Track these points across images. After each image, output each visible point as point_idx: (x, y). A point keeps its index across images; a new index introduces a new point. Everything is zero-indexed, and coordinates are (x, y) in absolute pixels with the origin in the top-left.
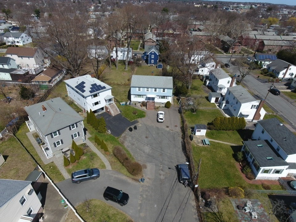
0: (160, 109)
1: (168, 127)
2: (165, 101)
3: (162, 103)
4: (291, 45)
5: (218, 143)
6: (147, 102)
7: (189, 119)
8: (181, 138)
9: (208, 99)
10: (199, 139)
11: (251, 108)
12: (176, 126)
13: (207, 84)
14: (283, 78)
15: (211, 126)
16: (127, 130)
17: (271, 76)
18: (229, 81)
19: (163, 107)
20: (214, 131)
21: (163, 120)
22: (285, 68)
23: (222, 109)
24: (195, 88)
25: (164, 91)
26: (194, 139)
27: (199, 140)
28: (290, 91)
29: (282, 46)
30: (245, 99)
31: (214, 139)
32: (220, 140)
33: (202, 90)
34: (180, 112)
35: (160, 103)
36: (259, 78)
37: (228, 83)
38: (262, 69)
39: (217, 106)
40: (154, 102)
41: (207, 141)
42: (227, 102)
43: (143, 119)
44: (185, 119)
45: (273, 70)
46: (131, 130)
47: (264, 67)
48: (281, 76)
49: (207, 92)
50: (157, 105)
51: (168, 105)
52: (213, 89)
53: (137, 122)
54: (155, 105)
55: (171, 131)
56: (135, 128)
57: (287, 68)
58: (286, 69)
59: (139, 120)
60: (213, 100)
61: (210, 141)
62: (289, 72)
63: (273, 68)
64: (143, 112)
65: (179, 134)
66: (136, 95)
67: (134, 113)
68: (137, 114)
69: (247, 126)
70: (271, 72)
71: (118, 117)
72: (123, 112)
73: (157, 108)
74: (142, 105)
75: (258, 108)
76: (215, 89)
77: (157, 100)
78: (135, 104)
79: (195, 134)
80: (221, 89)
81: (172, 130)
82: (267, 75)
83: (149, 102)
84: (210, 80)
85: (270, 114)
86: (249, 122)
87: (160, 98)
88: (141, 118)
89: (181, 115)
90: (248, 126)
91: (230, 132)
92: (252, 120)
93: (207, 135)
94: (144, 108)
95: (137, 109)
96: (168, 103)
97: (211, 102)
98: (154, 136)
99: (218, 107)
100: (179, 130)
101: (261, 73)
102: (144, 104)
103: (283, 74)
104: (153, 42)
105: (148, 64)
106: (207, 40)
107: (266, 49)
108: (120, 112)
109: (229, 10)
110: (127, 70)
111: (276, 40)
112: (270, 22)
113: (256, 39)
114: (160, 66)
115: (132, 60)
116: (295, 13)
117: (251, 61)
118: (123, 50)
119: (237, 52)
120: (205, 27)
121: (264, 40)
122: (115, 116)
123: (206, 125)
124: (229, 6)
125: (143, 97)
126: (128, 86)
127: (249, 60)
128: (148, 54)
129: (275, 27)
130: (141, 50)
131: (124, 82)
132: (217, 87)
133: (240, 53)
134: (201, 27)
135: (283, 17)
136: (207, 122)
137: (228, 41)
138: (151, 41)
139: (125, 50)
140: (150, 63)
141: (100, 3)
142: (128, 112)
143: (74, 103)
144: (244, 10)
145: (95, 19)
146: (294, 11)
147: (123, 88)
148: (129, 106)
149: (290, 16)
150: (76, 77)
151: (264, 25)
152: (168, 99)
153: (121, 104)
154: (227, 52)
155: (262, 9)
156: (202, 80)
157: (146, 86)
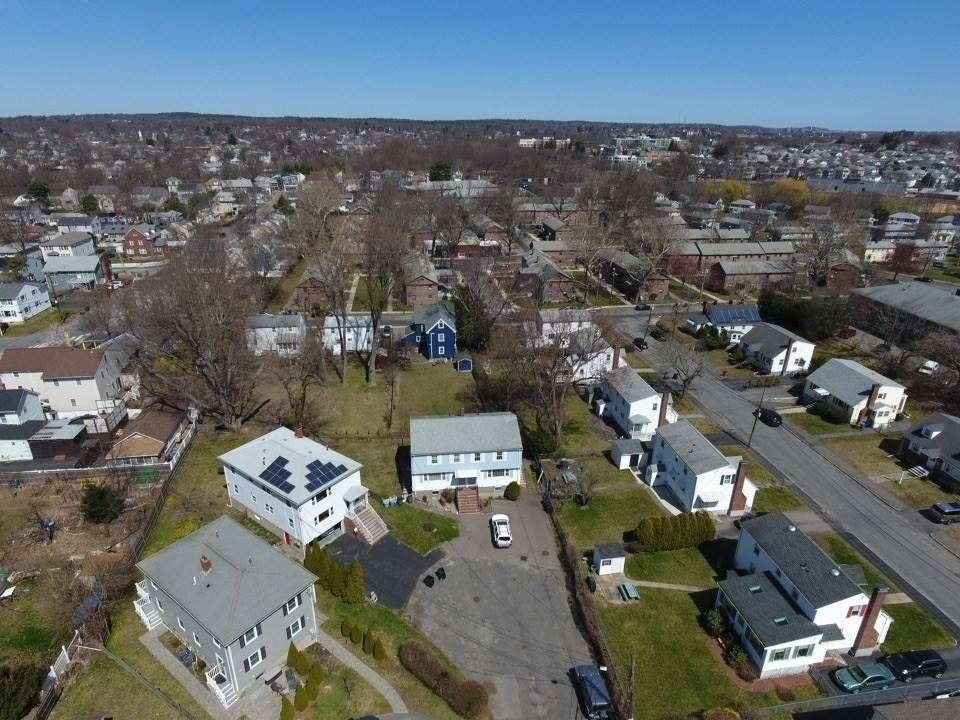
0: (493, 505)
1: (524, 558)
2: (504, 481)
3: (497, 489)
4: (787, 270)
5: (659, 590)
6: (456, 490)
7: (575, 528)
8: (564, 588)
9: (611, 457)
10: (611, 584)
11: (721, 483)
12: (545, 553)
13: (601, 412)
14: (782, 373)
15: (634, 544)
16: (420, 585)
17: (755, 368)
18: (655, 405)
19: (500, 498)
20: (643, 556)
21: (509, 542)
22: (784, 347)
23: (653, 487)
24: (571, 428)
25: (499, 458)
26: (599, 587)
27: (612, 589)
28: (802, 410)
29: (768, 275)
30: (702, 460)
31: (648, 580)
32: (661, 582)
33: (591, 432)
34: (547, 508)
35: (491, 489)
36: (726, 377)
37: (655, 409)
38: (729, 347)
39: (638, 479)
40: (476, 488)
41: (631, 585)
42: (662, 468)
43: (455, 542)
44: (566, 529)
45: (757, 353)
46: (429, 582)
47: (732, 340)
48: (776, 368)
49: (604, 436)
50: (483, 496)
51: (512, 492)
52: (619, 425)
53: (439, 555)
54: (480, 495)
55: (536, 571)
56: (441, 574)
57: (787, 346)
58: (785, 351)
59: (445, 546)
60: (625, 462)
61: (639, 588)
62: (793, 357)
63: (754, 348)
64: (450, 520)
65: (557, 578)
66: (425, 475)
67: (427, 528)
68: (435, 530)
69: (718, 529)
70: (752, 360)
71: (386, 542)
72: (396, 530)
73: (486, 505)
74: (444, 500)
75: (737, 481)
76: (624, 427)
77: (484, 482)
78: (425, 499)
79: (598, 572)
80: (639, 426)
81: (538, 568)
82: (745, 366)
83: (461, 489)
84: (607, 401)
85: (768, 485)
86: (721, 516)
87: (489, 475)
88: (448, 539)
89: (552, 518)
90: (722, 529)
91: (681, 554)
92: (729, 512)
93: (631, 570)
94: (450, 508)
95: (431, 514)
96: (513, 485)
97: (621, 468)
98: (494, 591)
99: (640, 482)
100: (553, 563)
101: (729, 361)
102: (448, 497)
103: (780, 364)
104: (430, 286)
105: (428, 357)
106: (576, 263)
107: (729, 284)
108: (387, 531)
109: (616, 155)
110: (373, 384)
111: (752, 255)
112: (729, 192)
113: (701, 255)
114: (465, 365)
115: (383, 353)
116: (786, 158)
117: (699, 327)
118: (354, 324)
119: (660, 295)
120: (562, 224)
121: (720, 256)
122: (376, 544)
123: (620, 541)
124: (614, 142)
125: (444, 478)
126: (390, 440)
127: (693, 323)
128: (428, 333)
129: (743, 206)
130: (399, 309)
131: (376, 428)
132: (629, 421)
133: (667, 297)
134: (554, 223)
135: (757, 170)
136: (622, 531)
137: (631, 268)
138: (425, 282)
139: (360, 322)
140: (436, 355)
141: (233, 141)
142: (409, 526)
143: (249, 516)
144: (655, 154)
145: (233, 203)
146: (784, 153)
147: (376, 448)
148: (409, 507)
149: (776, 168)
150: (234, 426)
151: (714, 203)
152: (512, 476)
153: (386, 502)
154: (634, 297)
155: (701, 147)
156: (585, 398)
157: (452, 450)
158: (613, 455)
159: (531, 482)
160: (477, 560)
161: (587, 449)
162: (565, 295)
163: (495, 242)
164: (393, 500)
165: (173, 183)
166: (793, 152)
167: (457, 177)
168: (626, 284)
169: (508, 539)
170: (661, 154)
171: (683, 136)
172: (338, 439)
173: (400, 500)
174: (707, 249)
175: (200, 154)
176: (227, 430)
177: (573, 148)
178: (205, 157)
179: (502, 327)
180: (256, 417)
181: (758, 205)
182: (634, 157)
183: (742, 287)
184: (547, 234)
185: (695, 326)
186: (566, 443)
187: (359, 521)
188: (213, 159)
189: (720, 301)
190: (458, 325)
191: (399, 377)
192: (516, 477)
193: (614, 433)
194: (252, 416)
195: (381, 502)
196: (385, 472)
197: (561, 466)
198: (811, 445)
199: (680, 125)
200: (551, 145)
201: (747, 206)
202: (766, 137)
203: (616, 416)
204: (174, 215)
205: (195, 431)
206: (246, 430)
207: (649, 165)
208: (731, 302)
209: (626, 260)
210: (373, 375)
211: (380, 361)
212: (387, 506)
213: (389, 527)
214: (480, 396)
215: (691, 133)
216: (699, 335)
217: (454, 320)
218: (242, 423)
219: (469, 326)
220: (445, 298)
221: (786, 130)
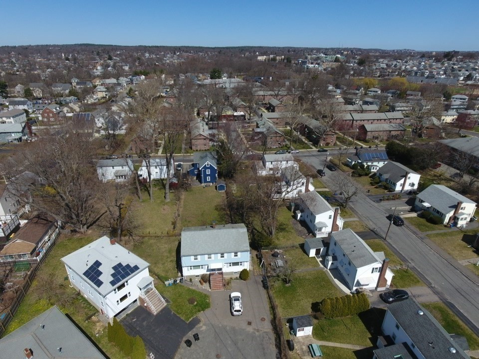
0: (233, 284)
1: (249, 323)
2: (239, 269)
3: (235, 273)
4: (401, 128)
5: (334, 348)
6: (210, 275)
7: (282, 300)
8: (274, 346)
9: (304, 248)
10: (303, 344)
11: (372, 272)
12: (263, 320)
14: (401, 191)
15: (318, 314)
16: (183, 345)
17: (386, 188)
18: (331, 216)
19: (236, 279)
20: (324, 321)
21: (241, 313)
22: (403, 176)
23: (330, 269)
24: (281, 228)
25: (236, 256)
26: (296, 347)
27: (305, 348)
28: (414, 215)
29: (390, 131)
30: (360, 257)
31: (327, 341)
32: (336, 342)
33: (293, 231)
34: (265, 286)
35: (232, 273)
36: (369, 194)
37: (330, 218)
38: (371, 175)
39: (320, 263)
40: (222, 274)
41: (316, 344)
42: (335, 258)
43: (207, 311)
44: (277, 302)
45: (387, 179)
46: (189, 343)
47: (372, 170)
48: (398, 188)
49: (300, 233)
50: (227, 277)
51: (244, 275)
52: (309, 227)
53: (197, 321)
54: (224, 276)
55: (257, 333)
56: (196, 337)
57: (405, 176)
58: (403, 179)
59: (201, 315)
60: (312, 253)
61: (321, 347)
62: (408, 182)
63: (385, 176)
64: (205, 295)
65: (269, 338)
66: (191, 267)
67: (191, 301)
68: (196, 303)
69: (370, 300)
70: (384, 183)
71: (165, 312)
72: (171, 303)
73: (228, 284)
74: (202, 281)
75: (382, 271)
76: (312, 228)
77: (227, 269)
78: (191, 280)
79: (295, 335)
80: (320, 229)
81: (258, 331)
82: (380, 186)
83: (213, 274)
84: (302, 211)
85: (398, 267)
86: (372, 291)
87: (230, 266)
88: (203, 310)
89: (268, 293)
90: (373, 301)
91: (347, 320)
92: (376, 288)
93: (317, 334)
94: (206, 286)
95: (194, 291)
96: (244, 271)
97: (310, 256)
98: (230, 350)
99: (321, 266)
100: (267, 327)
101: (371, 183)
102: (205, 279)
103: (401, 186)
104: (205, 139)
105: (201, 182)
106: (286, 124)
107: (369, 136)
108: (165, 304)
110: (168, 200)
111: (381, 120)
112: (367, 84)
113: (353, 120)
114: (221, 188)
115: (175, 181)
116: (395, 66)
117: (353, 163)
118: (159, 164)
119: (331, 143)
120: (279, 102)
121: (364, 120)
122: (158, 314)
123: (310, 311)
124: (306, 58)
125: (202, 268)
126: (174, 238)
127: (350, 161)
128: (200, 169)
129: (374, 92)
130: (188, 153)
131: (167, 229)
132: (314, 225)
133: (335, 144)
134: (275, 102)
135: (381, 72)
136: (311, 302)
137: (316, 128)
138: (202, 137)
139: (162, 163)
140: (206, 181)
141: (110, 58)
142: (179, 300)
143: (82, 294)
144: (328, 64)
145: (105, 92)
146: (395, 63)
147: (165, 243)
148: (181, 286)
149: (391, 71)
150: (82, 230)
151: (359, 90)
152: (244, 266)
153: (167, 283)
154: (317, 144)
155: (351, 60)
156: (289, 208)
157: (206, 252)
158: (305, 247)
159: (256, 266)
161: (289, 243)
162: (279, 144)
163: (242, 113)
164: (171, 281)
165: (75, 81)
166: (399, 62)
167: (224, 77)
168: (313, 137)
169: (240, 311)
170: (331, 64)
171: (342, 54)
172: (143, 237)
173: (175, 281)
174: (357, 116)
175: (92, 65)
176: (79, 232)
177: (285, 61)
178: (95, 67)
179: (244, 163)
180: (97, 223)
181: (382, 91)
182: (317, 65)
183: (377, 138)
184: (271, 108)
185: (351, 162)
186: (278, 239)
187: (147, 299)
188: (99, 68)
189: (364, 146)
190: (218, 163)
191: (184, 195)
192: (247, 266)
193: (306, 231)
194: (95, 222)
195: (164, 283)
196: (169, 260)
197: (275, 255)
198: (422, 239)
199: (340, 48)
200: (274, 59)
201: (377, 92)
202: (384, 54)
203: (308, 221)
204: (73, 99)
205: (59, 234)
206: (90, 232)
207: (324, 70)
208: (370, 147)
209: (313, 124)
210: (168, 195)
211: (172, 186)
212: (167, 286)
213: (167, 301)
214: (229, 207)
215: (345, 53)
216: (354, 167)
217: (216, 161)
218: (88, 228)
219: (224, 165)
220: (213, 146)
221: (394, 51)
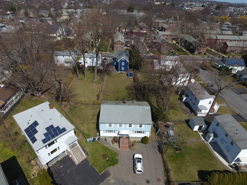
0: (136, 146)
1: (148, 181)
2: (142, 135)
3: (138, 138)
7: (174, 165)
12: (159, 180)
13: (183, 101)
19: (139, 142)
21: (142, 173)
23: (209, 143)
24: (172, 107)
33: (179, 109)
34: (160, 151)
35: (136, 138)
38: (232, 75)
39: (202, 137)
44: (170, 166)
47: (232, 72)
49: (185, 112)
51: (144, 140)
68: (107, 159)
71: (84, 163)
73: (132, 146)
74: (114, 141)
78: (106, 139)
84: (187, 96)
88: (113, 165)
89: (162, 157)
94: (116, 145)
96: (146, 138)
97: (194, 130)
99: (203, 139)
102: (116, 140)
104: (122, 44)
105: (118, 70)
106: (172, 40)
107: (229, 50)
108: (86, 157)
109: (185, 8)
111: (235, 40)
112: (223, 19)
113: (217, 39)
114: (131, 75)
115: (101, 68)
116: (239, 11)
117: (220, 66)
118: (92, 56)
119: (202, 53)
120: (168, 26)
124: (184, 4)
125: (114, 132)
127: (217, 64)
128: (118, 62)
129: (227, 24)
130: (111, 52)
132: (197, 107)
133: (205, 54)
134: (165, 26)
136: (197, 170)
137: (193, 42)
138: (120, 43)
139: (94, 56)
140: (121, 70)
144: (197, 8)
145: (68, 16)
146: (239, 9)
147: (91, 109)
150: (38, 95)
151: (217, 23)
153: (88, 140)
155: (212, 7)
157: (118, 122)
158: (190, 123)
159: (153, 134)
160: (125, 180)
162: (169, 51)
163: (145, 32)
166: (241, 9)
167: (135, 12)
168: (191, 48)
169: (141, 171)
170: (199, 8)
171: (206, 3)
173: (94, 139)
175: (63, 3)
176: (35, 96)
177: (171, 5)
179: (145, 61)
181: (232, 24)
182: (190, 8)
183: (233, 51)
184: (163, 29)
185: (218, 65)
186: (169, 114)
189: (225, 56)
190: (130, 59)
191: (106, 78)
192: (148, 134)
193: (189, 111)
196: (92, 122)
197: (167, 126)
200: (165, 4)
201: (229, 25)
202: (231, 5)
203: (191, 103)
204: (50, 19)
206: (43, 96)
207: (195, 11)
208: (229, 57)
209: (191, 39)
211: (99, 71)
214: (135, 89)
215: (208, 3)
216: (220, 69)
217: (128, 57)
218: (42, 94)
219: (134, 60)
220: (127, 49)
221: (236, 3)
